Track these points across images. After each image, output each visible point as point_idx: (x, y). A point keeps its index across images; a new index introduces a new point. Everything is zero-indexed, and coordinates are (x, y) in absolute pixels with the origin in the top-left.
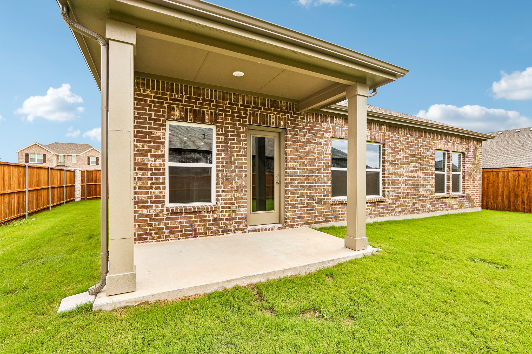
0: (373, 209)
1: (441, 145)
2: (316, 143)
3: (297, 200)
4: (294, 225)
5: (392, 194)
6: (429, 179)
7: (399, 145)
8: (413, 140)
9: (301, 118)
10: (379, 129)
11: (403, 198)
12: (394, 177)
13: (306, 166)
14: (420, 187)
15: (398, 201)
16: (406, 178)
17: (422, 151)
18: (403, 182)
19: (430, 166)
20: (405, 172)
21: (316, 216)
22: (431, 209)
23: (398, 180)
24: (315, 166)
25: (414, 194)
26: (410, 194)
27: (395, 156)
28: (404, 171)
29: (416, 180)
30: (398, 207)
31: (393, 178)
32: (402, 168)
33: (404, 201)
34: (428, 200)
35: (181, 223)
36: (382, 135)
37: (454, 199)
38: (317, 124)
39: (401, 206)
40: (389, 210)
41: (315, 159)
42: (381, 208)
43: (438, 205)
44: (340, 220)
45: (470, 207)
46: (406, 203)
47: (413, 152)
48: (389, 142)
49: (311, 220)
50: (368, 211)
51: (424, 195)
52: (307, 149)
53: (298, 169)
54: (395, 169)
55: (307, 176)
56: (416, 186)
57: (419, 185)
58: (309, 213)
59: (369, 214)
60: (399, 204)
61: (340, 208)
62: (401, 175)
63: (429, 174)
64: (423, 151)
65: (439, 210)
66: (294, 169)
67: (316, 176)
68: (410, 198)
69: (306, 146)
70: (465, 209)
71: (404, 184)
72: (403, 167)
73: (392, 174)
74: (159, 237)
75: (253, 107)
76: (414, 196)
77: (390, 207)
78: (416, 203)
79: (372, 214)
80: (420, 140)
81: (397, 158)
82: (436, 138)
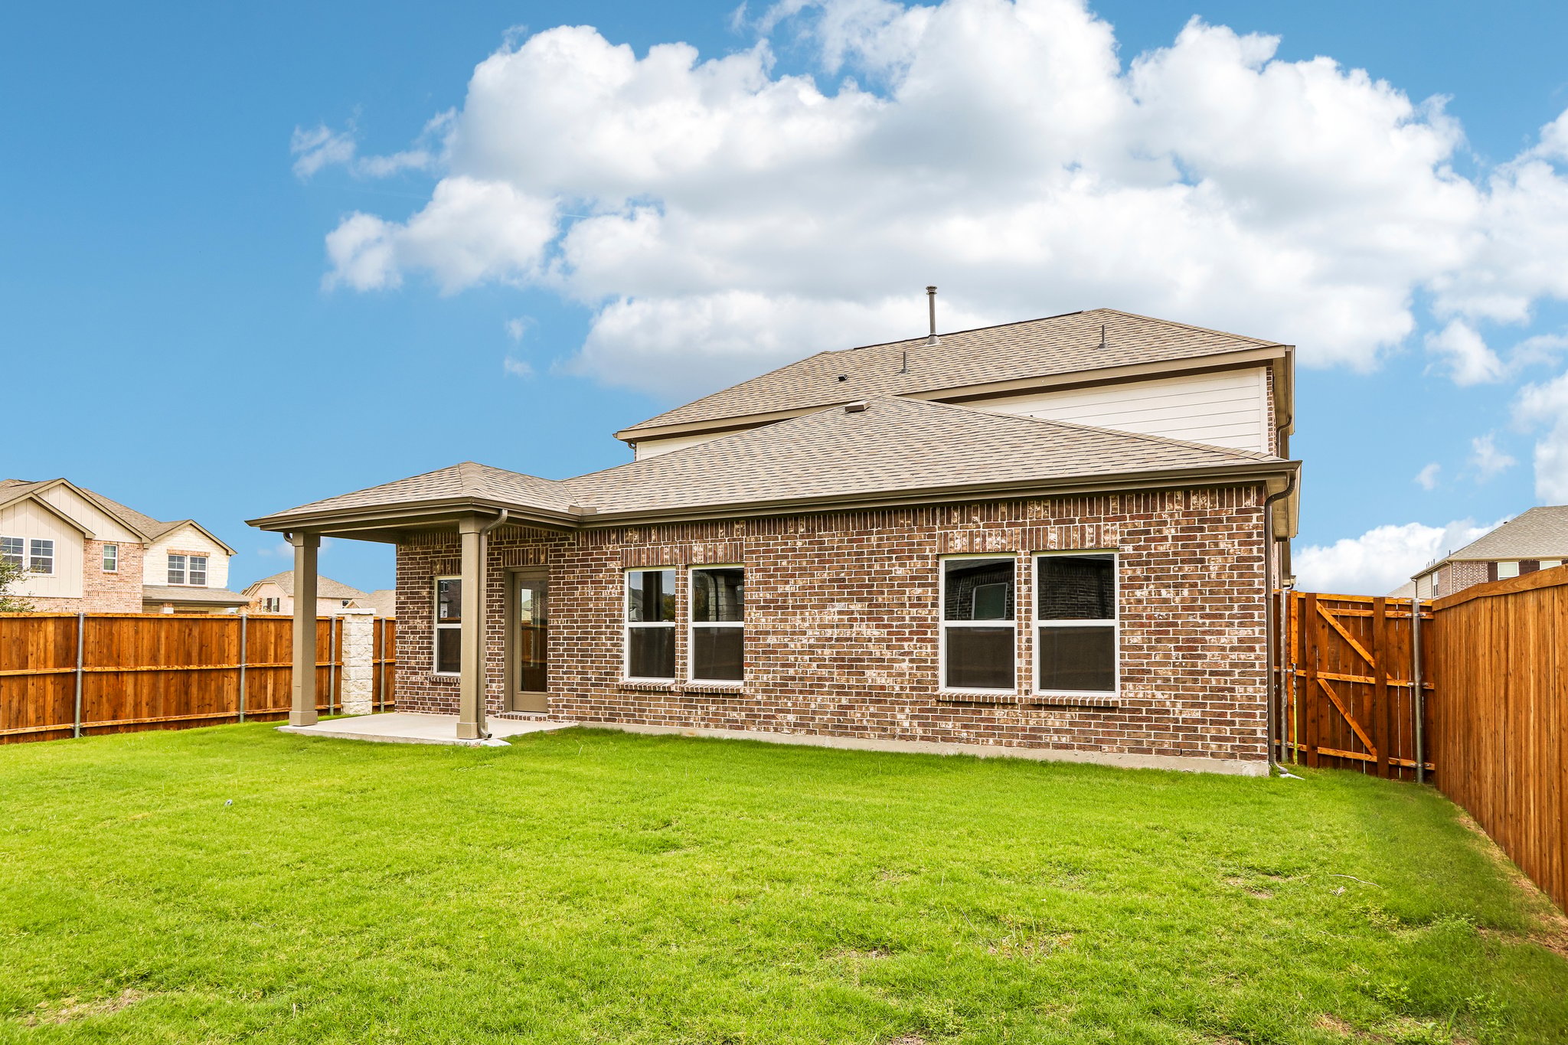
0: (711, 708)
1: (966, 540)
2: (593, 582)
3: (562, 678)
4: (557, 717)
5: (765, 678)
6: (906, 644)
7: (788, 562)
8: (842, 541)
9: (569, 544)
10: (727, 533)
11: (801, 692)
12: (772, 640)
13: (576, 622)
14: (869, 667)
15: (785, 697)
16: (812, 641)
17: (877, 567)
18: (800, 653)
19: (912, 606)
20: (811, 627)
21: (592, 708)
22: (920, 731)
23: (786, 646)
24: (590, 621)
25: (843, 682)
26: (827, 683)
27: (776, 589)
28: (807, 624)
29: (852, 646)
30: (788, 712)
31: (768, 641)
32: (798, 617)
33: (804, 699)
34: (905, 703)
35: (439, 694)
36: (736, 545)
37: (1043, 713)
38: (593, 549)
39: (795, 712)
40: (755, 716)
41: (590, 610)
42: (735, 709)
43: (950, 723)
44: (636, 722)
45: (1160, 752)
46: (813, 706)
47: (838, 574)
48: (757, 558)
49: (584, 713)
50: (699, 713)
51: (883, 688)
52: (577, 594)
53: (564, 627)
54: (774, 621)
55: (578, 639)
56: (852, 665)
57: (863, 660)
58: (581, 702)
59: (703, 719)
60: (790, 704)
61: (635, 698)
62: (793, 633)
63: (907, 631)
64: (882, 566)
65: (960, 740)
66: (559, 627)
67: (593, 639)
68: (830, 693)
69: (577, 589)
70: (1127, 754)
71: (807, 657)
72: (802, 613)
73: (768, 633)
74: (424, 709)
75: (508, 543)
76: (841, 689)
77: (759, 710)
78: (852, 707)
79: (710, 720)
80: (868, 540)
81: (781, 595)
82: (938, 522)
